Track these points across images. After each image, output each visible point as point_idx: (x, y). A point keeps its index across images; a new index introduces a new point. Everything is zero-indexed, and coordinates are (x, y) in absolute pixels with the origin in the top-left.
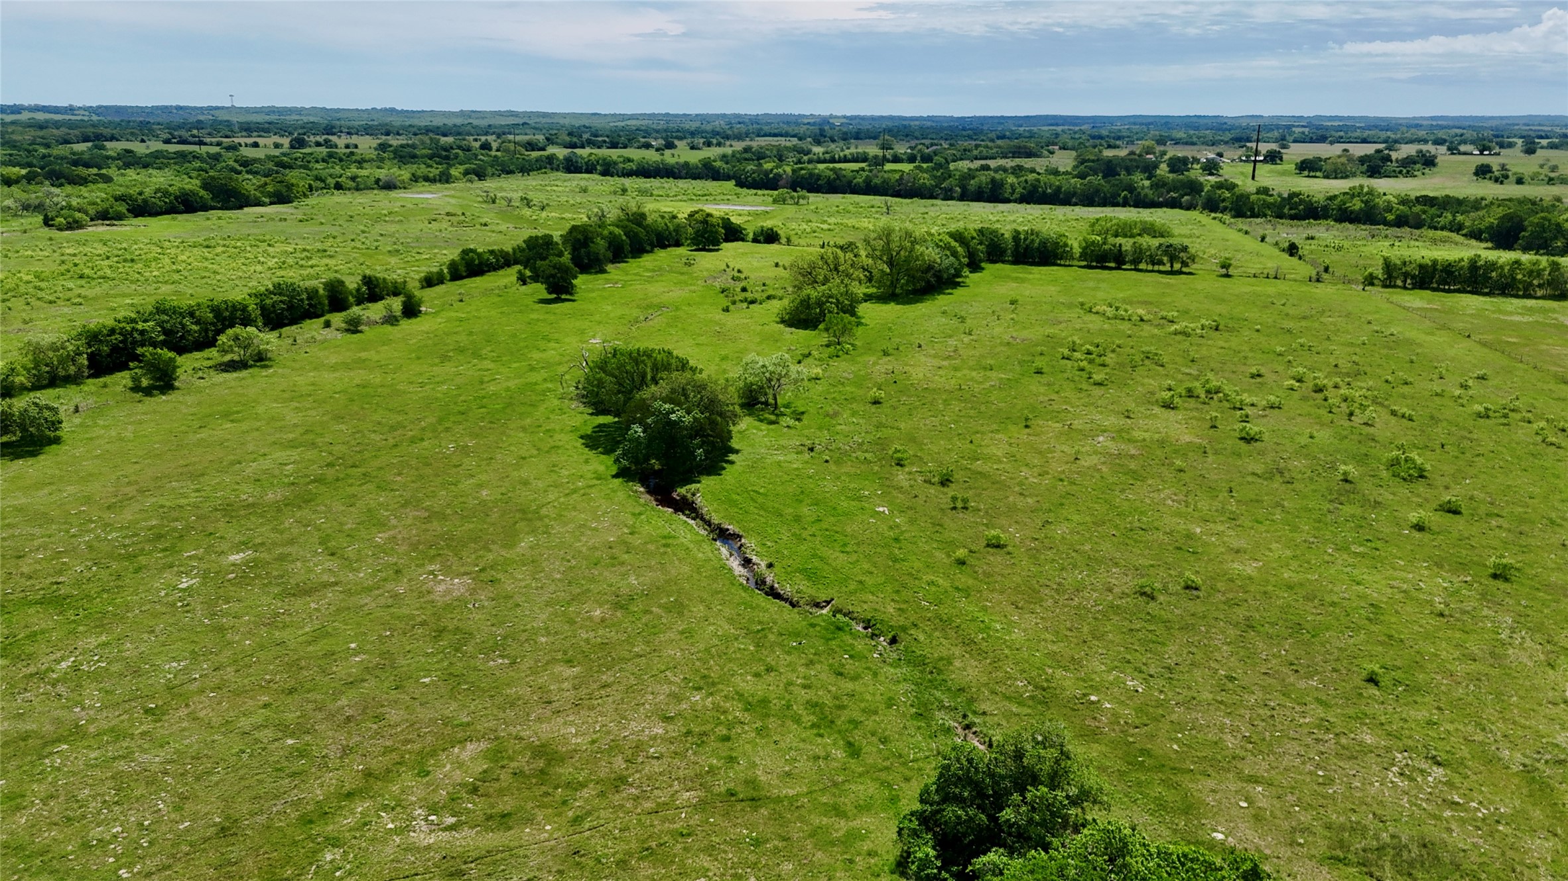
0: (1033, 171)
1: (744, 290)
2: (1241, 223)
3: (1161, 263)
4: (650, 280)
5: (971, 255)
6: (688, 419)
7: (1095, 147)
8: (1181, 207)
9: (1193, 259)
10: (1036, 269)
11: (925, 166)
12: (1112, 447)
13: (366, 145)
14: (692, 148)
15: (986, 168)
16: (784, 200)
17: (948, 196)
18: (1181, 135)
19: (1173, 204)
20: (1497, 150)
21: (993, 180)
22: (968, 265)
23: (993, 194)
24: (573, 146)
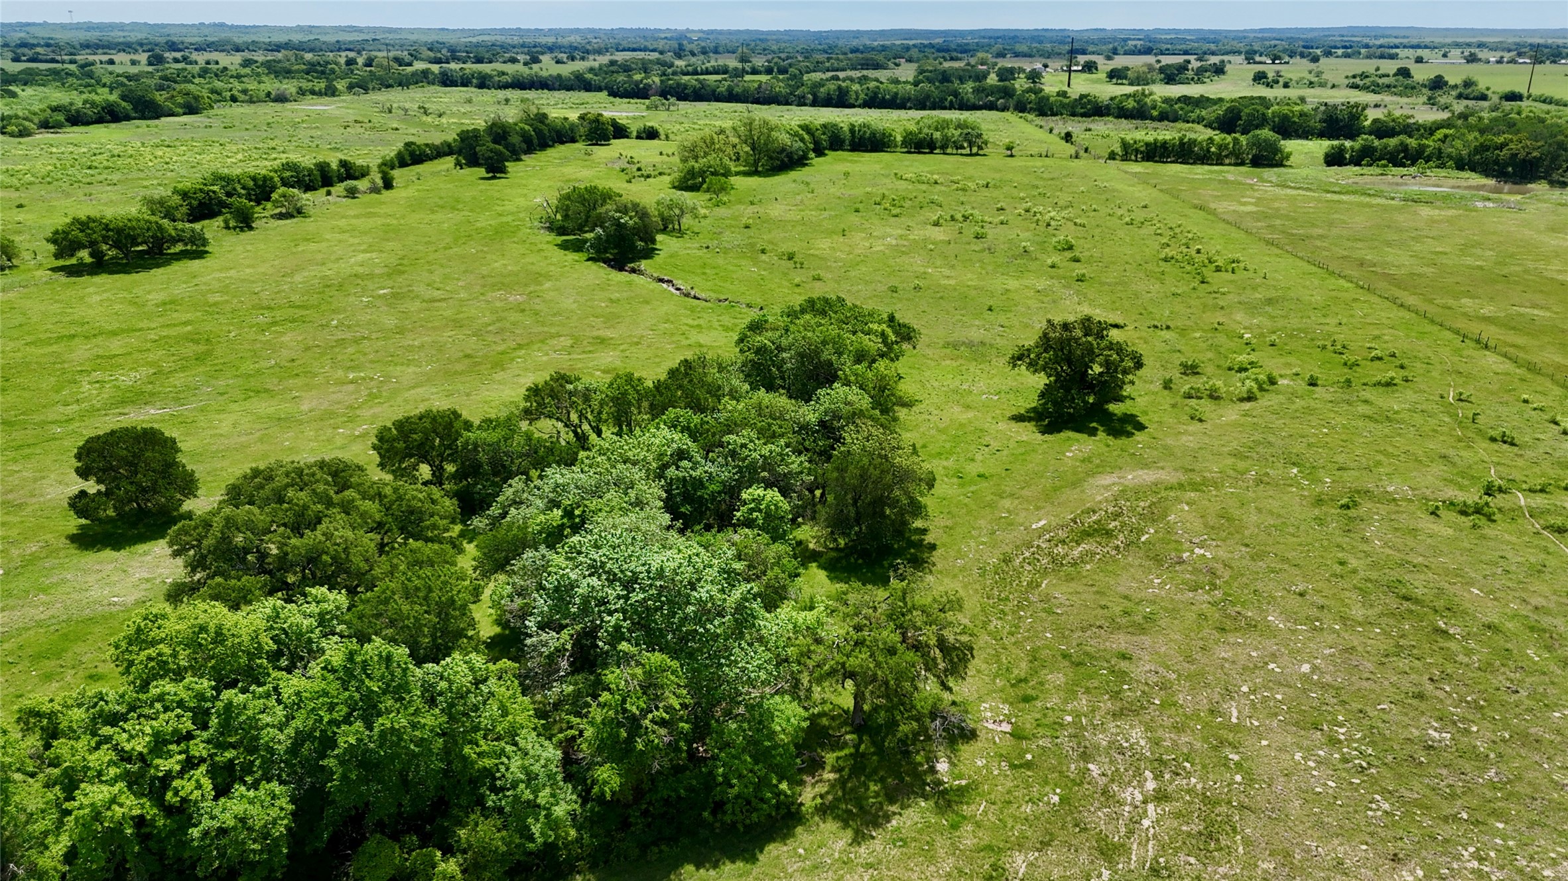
0: (877, 80)
1: (639, 169)
2: (1040, 121)
3: (962, 147)
4: (561, 165)
5: (817, 143)
6: (631, 222)
7: (935, 59)
8: (997, 110)
9: (986, 143)
10: (867, 155)
11: (781, 77)
12: (894, 242)
13: (231, 61)
14: (558, 62)
15: (837, 78)
16: (656, 107)
17: (802, 103)
18: (1023, 48)
19: (991, 107)
20: (1287, 59)
21: (840, 88)
22: (814, 150)
23: (840, 100)
24: (438, 61)
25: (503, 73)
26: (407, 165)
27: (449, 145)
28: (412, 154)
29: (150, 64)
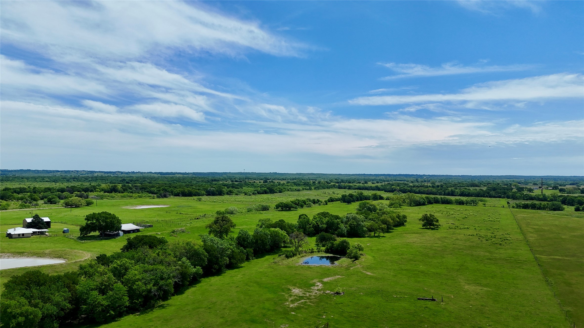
5: (430, 201)
11: (439, 188)
17: (440, 195)
19: (500, 197)
21: (452, 190)
23: (452, 194)
24: (338, 183)
25: (355, 186)
26: (330, 202)
27: (339, 199)
28: (331, 200)
29: (264, 183)
